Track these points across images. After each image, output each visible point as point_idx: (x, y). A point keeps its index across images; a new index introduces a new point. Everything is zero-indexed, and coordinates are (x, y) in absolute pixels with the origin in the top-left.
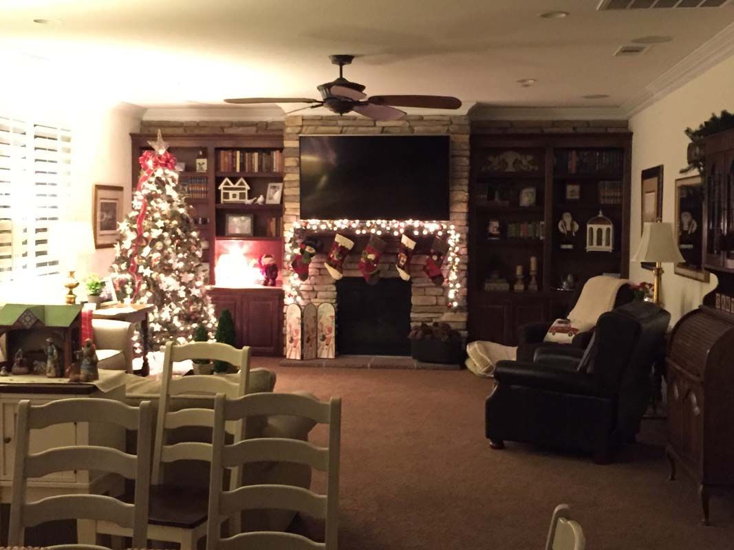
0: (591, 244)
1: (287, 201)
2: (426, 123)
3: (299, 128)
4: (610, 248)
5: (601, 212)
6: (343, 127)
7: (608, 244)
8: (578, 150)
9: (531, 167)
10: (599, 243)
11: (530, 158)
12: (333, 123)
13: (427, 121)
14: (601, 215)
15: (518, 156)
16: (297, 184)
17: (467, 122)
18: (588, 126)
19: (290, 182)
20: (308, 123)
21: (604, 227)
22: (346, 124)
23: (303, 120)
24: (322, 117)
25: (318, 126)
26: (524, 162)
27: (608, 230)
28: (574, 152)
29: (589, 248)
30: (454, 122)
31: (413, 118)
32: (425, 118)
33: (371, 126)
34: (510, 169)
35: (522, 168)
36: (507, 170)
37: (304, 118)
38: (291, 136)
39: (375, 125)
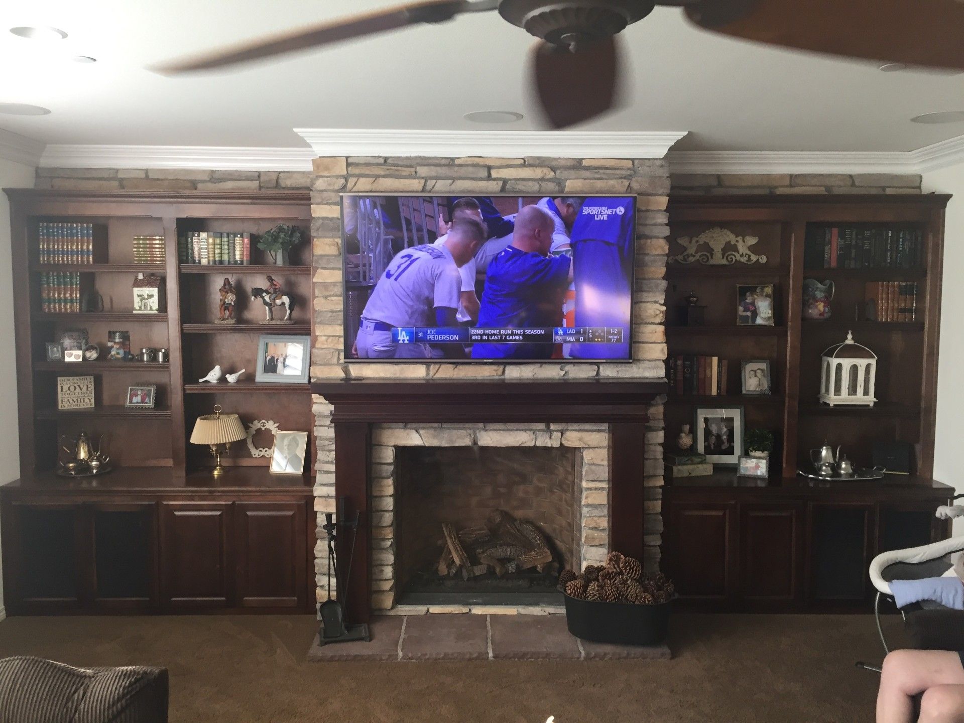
0: (838, 391)
1: (320, 323)
2: (587, 174)
3: (343, 181)
4: (870, 400)
5: (850, 336)
6: (426, 179)
7: (866, 393)
8: (843, 226)
9: (754, 258)
10: (853, 390)
11: (752, 241)
12: (407, 171)
13: (588, 168)
14: (849, 341)
15: (732, 238)
16: (339, 289)
17: (664, 172)
18: (853, 185)
19: (325, 286)
20: (357, 171)
21: (862, 363)
22: (434, 174)
23: (348, 165)
24: (386, 159)
25: (377, 177)
26: (742, 248)
27: (868, 367)
28: (835, 231)
29: (833, 400)
30: (641, 170)
31: (563, 163)
32: (584, 163)
33: (481, 179)
34: (718, 259)
35: (738, 257)
36: (712, 262)
37: (350, 160)
38: (325, 195)
39: (489, 177)
